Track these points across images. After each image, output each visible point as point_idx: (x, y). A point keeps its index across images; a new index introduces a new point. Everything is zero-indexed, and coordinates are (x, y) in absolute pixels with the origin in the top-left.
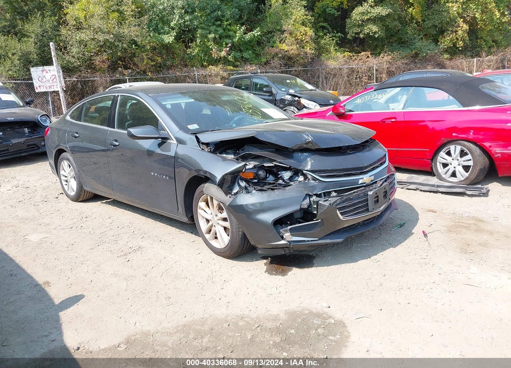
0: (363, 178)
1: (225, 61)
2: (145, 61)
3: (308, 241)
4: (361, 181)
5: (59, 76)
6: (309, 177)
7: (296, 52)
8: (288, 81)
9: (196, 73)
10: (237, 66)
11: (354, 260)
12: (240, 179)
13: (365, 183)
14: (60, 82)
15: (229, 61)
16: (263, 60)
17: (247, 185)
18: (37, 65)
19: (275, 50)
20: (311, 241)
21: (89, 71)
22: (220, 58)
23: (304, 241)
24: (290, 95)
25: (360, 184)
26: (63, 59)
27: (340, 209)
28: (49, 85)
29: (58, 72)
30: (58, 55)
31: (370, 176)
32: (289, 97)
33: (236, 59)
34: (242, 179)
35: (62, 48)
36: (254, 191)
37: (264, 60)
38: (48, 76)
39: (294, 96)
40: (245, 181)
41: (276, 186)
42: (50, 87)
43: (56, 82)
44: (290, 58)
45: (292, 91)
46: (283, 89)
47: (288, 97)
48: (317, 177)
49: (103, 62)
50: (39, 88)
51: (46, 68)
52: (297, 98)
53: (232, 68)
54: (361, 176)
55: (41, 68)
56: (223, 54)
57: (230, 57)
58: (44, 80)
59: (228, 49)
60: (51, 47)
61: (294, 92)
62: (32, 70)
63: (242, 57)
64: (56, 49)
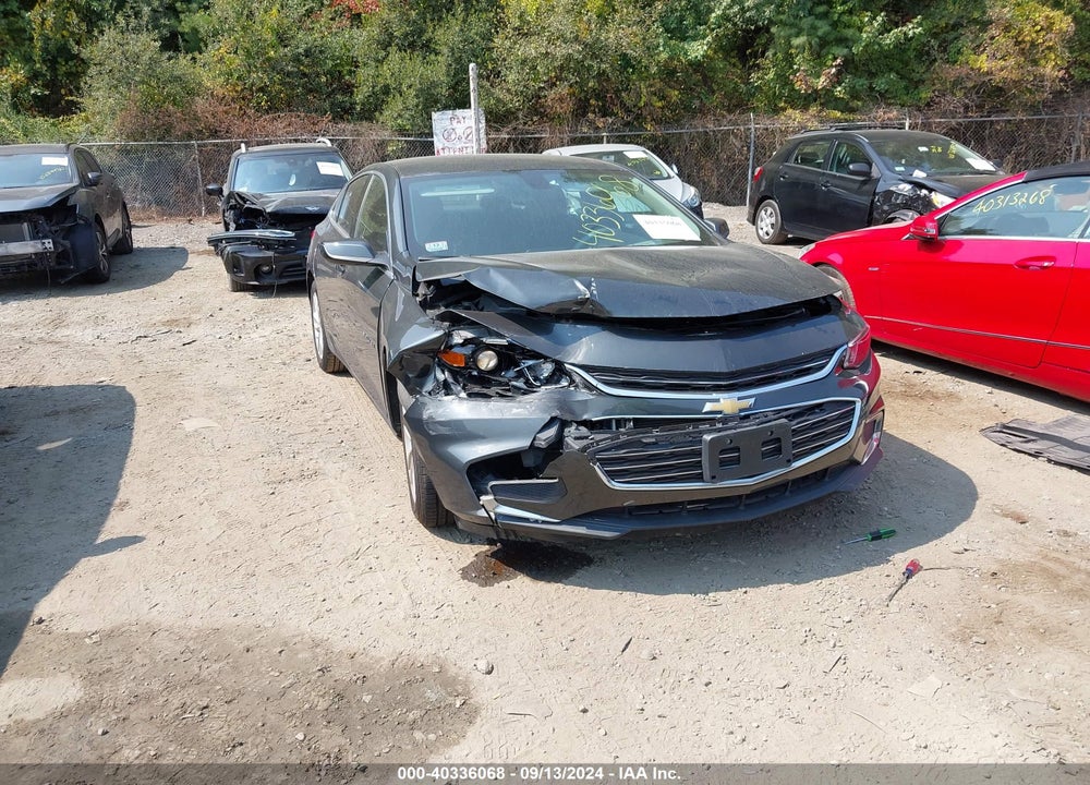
0: (718, 400)
1: (824, 99)
2: (644, 99)
3: (536, 521)
4: (708, 407)
5: (478, 130)
6: (577, 379)
7: (1014, 76)
8: (923, 149)
9: (752, 126)
10: (852, 110)
11: (663, 589)
12: (439, 366)
13: (720, 412)
14: (478, 140)
15: (837, 99)
16: (923, 95)
17: (450, 380)
18: (446, 107)
19: (952, 72)
20: (544, 522)
21: (535, 119)
22: (816, 91)
23: (527, 520)
24: (910, 183)
25: (706, 413)
26: (489, 94)
27: (604, 462)
28: (460, 146)
29: (478, 121)
30: (482, 87)
31: (739, 399)
32: (908, 187)
33: (854, 95)
34: (443, 367)
35: (491, 75)
36: (463, 395)
37: (925, 94)
38: (460, 128)
39: (920, 186)
40: (451, 371)
41: (509, 390)
42: (461, 150)
43: (471, 141)
44: (999, 90)
45: (919, 175)
46: (897, 169)
47: (905, 188)
48: (594, 382)
49: (561, 100)
50: (441, 152)
51: (459, 112)
52: (924, 192)
53: (839, 114)
54: (715, 395)
55: (449, 113)
56: (821, 83)
57: (839, 89)
58: (453, 136)
59: (834, 70)
60: (471, 73)
61: (925, 175)
62: (435, 116)
63: (871, 89)
64: (480, 76)
